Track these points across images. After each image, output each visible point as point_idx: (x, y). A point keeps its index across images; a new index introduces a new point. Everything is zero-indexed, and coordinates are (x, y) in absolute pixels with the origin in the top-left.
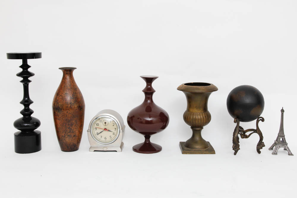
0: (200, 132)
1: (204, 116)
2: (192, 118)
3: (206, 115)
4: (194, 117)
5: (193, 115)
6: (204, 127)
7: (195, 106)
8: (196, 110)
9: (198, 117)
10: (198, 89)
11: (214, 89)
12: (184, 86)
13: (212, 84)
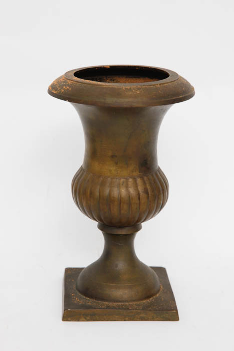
0: (128, 240)
1: (140, 188)
2: (98, 194)
3: (148, 187)
4: (107, 192)
5: (103, 184)
6: (144, 225)
7: (110, 154)
8: (113, 168)
9: (120, 193)
10: (117, 93)
11: (178, 94)
12: (69, 82)
13: (175, 74)
